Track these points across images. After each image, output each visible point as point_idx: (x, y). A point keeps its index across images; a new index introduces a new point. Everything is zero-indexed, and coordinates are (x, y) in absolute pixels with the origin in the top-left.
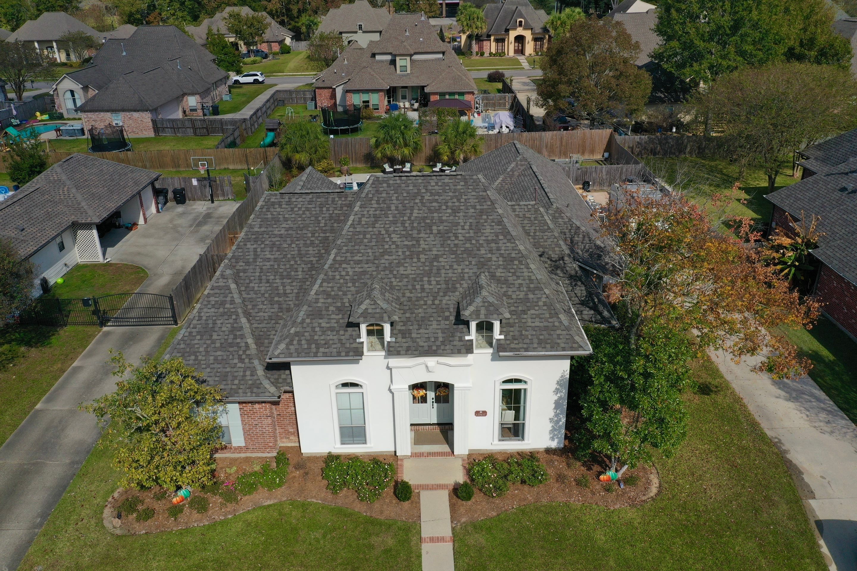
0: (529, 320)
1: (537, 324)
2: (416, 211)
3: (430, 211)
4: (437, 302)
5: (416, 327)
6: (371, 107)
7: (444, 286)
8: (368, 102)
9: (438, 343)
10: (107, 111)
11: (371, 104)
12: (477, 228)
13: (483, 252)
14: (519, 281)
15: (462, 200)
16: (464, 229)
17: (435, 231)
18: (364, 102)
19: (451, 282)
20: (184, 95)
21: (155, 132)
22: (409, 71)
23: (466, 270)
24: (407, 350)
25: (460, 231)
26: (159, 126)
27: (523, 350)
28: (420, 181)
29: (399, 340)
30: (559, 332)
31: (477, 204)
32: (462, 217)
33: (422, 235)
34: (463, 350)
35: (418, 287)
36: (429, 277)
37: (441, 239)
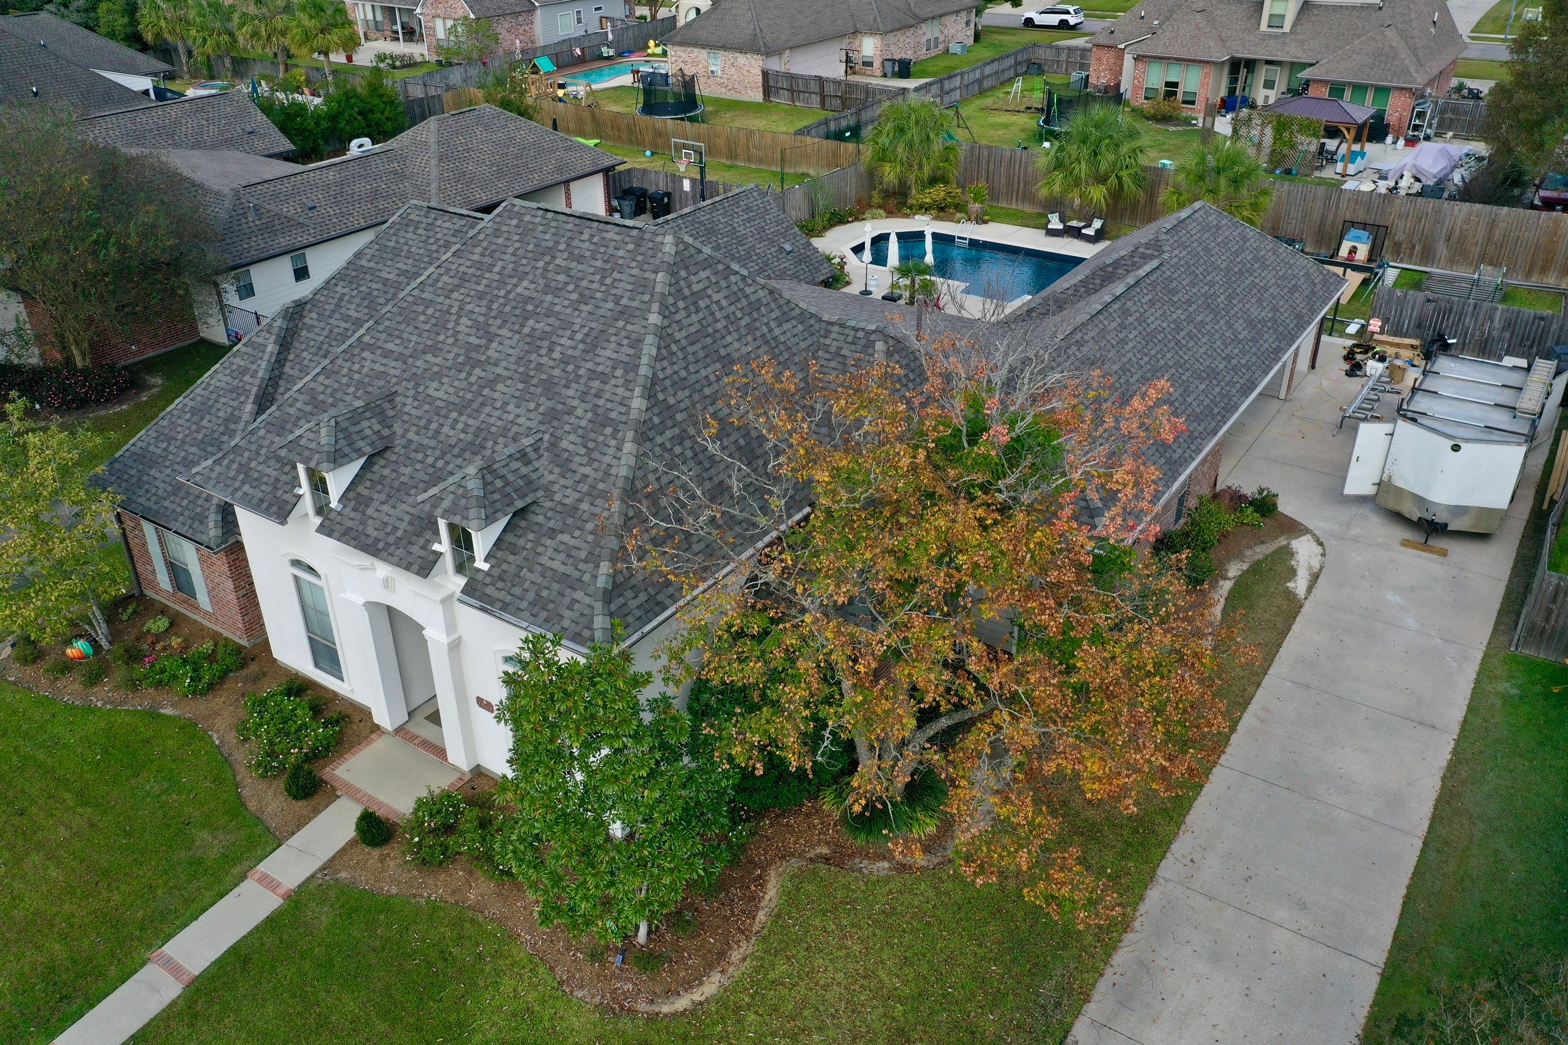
0: (549, 552)
1: (556, 565)
2: (525, 283)
3: (547, 289)
4: (440, 464)
5: (383, 497)
6: (1180, 97)
7: (469, 437)
8: (1175, 85)
9: (391, 539)
10: (703, 47)
11: (1180, 91)
12: (592, 344)
13: (571, 392)
14: (587, 470)
15: (608, 281)
16: (571, 339)
17: (526, 330)
18: (1168, 84)
19: (484, 433)
20: (856, 32)
21: (764, 93)
22: (1287, 28)
23: (521, 420)
24: (344, 534)
25: (563, 341)
26: (772, 83)
27: (499, 604)
28: (570, 226)
29: (348, 510)
30: (579, 595)
31: (627, 294)
32: (584, 315)
33: (504, 332)
34: (415, 567)
35: (434, 426)
36: (461, 414)
37: (527, 347)
